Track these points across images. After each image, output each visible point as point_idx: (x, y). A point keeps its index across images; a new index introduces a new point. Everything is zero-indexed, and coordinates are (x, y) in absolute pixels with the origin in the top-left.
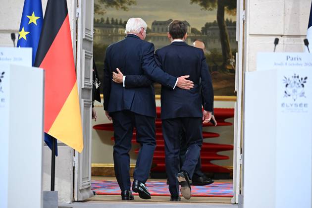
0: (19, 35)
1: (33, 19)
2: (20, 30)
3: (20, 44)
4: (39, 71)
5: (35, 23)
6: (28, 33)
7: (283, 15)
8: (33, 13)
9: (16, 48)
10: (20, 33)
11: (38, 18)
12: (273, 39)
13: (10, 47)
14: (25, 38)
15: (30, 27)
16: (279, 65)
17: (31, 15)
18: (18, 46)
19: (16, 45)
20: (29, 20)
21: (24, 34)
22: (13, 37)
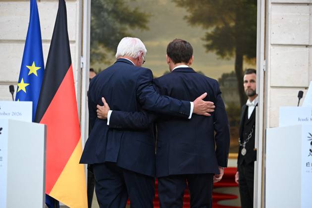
0: (18, 87)
1: (34, 69)
2: (19, 82)
3: (19, 97)
4: (40, 127)
5: (36, 74)
6: (28, 84)
7: (307, 65)
8: (34, 64)
9: (15, 102)
10: (19, 85)
11: (39, 68)
12: (297, 91)
13: (8, 100)
14: (24, 90)
15: (30, 79)
16: (304, 120)
17: (31, 65)
18: (16, 100)
19: (15, 98)
20: (29, 70)
21: (23, 86)
22: (12, 89)
